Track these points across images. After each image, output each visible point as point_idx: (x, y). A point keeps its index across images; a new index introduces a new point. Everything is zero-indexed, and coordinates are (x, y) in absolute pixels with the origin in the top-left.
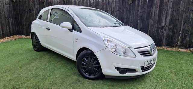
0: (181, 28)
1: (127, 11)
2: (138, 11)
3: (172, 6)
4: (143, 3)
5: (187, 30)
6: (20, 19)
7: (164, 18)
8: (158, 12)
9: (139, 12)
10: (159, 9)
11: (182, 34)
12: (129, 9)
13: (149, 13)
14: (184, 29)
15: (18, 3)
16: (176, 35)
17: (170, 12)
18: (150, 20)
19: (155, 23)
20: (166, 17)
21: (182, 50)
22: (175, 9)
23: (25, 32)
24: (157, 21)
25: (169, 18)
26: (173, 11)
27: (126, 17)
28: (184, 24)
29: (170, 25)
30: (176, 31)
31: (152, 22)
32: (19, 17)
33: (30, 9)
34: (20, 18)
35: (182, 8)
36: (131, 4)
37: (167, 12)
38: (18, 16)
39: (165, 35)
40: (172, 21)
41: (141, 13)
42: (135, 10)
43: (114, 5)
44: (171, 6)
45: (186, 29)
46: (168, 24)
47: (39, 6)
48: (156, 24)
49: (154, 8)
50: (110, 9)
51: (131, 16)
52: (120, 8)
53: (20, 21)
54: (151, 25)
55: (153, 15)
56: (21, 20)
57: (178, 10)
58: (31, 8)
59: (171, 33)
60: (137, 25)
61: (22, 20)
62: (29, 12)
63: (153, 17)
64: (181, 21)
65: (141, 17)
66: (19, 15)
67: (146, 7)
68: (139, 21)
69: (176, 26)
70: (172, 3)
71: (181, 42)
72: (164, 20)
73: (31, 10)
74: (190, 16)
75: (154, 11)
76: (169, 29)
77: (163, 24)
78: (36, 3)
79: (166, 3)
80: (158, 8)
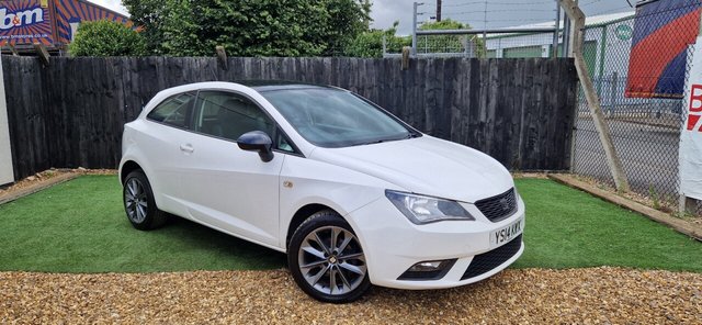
0: (519, 124)
1: (397, 86)
2: (423, 86)
3: (499, 75)
4: (433, 68)
5: (533, 129)
6: (65, 117)
7: (484, 102)
8: (468, 89)
9: (427, 89)
10: (471, 83)
11: (524, 138)
12: (401, 83)
13: (450, 92)
14: (526, 127)
15: (62, 68)
16: (512, 142)
17: (494, 89)
18: (453, 108)
19: (464, 114)
20: (488, 102)
21: (527, 175)
22: (504, 83)
23: (83, 155)
24: (468, 112)
25: (493, 102)
26: (500, 87)
27: (395, 102)
28: (526, 115)
29: (497, 119)
30: (511, 132)
31: (457, 114)
32: (62, 111)
33: (106, 86)
34: (65, 112)
35: (518, 81)
36: (404, 69)
37: (488, 89)
38: (59, 106)
39: (488, 143)
40: (500, 110)
41: (432, 93)
42: (415, 85)
43: (363, 73)
44: (496, 75)
45: (532, 126)
46: (492, 116)
47: (136, 76)
48: (467, 119)
49: (459, 80)
50: (353, 81)
51: (407, 101)
52: (378, 80)
53: (65, 123)
54: (457, 121)
55: (459, 96)
56: (70, 119)
57: (511, 84)
58: (110, 82)
59: (500, 138)
60: (424, 120)
61: (76, 119)
62: (102, 94)
63: (458, 102)
64: (520, 110)
65: (431, 100)
66: (64, 104)
67: (441, 76)
68: (427, 111)
69: (509, 120)
70: (497, 69)
71: (525, 158)
72: (484, 108)
73: (111, 87)
74: (536, 97)
75: (459, 85)
76: (497, 129)
77: (483, 118)
78: (128, 67)
79: (485, 67)
80: (469, 80)
